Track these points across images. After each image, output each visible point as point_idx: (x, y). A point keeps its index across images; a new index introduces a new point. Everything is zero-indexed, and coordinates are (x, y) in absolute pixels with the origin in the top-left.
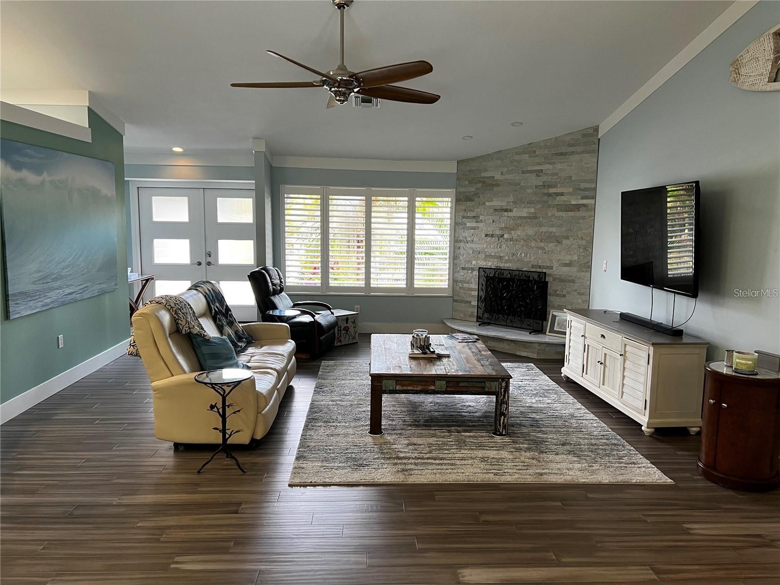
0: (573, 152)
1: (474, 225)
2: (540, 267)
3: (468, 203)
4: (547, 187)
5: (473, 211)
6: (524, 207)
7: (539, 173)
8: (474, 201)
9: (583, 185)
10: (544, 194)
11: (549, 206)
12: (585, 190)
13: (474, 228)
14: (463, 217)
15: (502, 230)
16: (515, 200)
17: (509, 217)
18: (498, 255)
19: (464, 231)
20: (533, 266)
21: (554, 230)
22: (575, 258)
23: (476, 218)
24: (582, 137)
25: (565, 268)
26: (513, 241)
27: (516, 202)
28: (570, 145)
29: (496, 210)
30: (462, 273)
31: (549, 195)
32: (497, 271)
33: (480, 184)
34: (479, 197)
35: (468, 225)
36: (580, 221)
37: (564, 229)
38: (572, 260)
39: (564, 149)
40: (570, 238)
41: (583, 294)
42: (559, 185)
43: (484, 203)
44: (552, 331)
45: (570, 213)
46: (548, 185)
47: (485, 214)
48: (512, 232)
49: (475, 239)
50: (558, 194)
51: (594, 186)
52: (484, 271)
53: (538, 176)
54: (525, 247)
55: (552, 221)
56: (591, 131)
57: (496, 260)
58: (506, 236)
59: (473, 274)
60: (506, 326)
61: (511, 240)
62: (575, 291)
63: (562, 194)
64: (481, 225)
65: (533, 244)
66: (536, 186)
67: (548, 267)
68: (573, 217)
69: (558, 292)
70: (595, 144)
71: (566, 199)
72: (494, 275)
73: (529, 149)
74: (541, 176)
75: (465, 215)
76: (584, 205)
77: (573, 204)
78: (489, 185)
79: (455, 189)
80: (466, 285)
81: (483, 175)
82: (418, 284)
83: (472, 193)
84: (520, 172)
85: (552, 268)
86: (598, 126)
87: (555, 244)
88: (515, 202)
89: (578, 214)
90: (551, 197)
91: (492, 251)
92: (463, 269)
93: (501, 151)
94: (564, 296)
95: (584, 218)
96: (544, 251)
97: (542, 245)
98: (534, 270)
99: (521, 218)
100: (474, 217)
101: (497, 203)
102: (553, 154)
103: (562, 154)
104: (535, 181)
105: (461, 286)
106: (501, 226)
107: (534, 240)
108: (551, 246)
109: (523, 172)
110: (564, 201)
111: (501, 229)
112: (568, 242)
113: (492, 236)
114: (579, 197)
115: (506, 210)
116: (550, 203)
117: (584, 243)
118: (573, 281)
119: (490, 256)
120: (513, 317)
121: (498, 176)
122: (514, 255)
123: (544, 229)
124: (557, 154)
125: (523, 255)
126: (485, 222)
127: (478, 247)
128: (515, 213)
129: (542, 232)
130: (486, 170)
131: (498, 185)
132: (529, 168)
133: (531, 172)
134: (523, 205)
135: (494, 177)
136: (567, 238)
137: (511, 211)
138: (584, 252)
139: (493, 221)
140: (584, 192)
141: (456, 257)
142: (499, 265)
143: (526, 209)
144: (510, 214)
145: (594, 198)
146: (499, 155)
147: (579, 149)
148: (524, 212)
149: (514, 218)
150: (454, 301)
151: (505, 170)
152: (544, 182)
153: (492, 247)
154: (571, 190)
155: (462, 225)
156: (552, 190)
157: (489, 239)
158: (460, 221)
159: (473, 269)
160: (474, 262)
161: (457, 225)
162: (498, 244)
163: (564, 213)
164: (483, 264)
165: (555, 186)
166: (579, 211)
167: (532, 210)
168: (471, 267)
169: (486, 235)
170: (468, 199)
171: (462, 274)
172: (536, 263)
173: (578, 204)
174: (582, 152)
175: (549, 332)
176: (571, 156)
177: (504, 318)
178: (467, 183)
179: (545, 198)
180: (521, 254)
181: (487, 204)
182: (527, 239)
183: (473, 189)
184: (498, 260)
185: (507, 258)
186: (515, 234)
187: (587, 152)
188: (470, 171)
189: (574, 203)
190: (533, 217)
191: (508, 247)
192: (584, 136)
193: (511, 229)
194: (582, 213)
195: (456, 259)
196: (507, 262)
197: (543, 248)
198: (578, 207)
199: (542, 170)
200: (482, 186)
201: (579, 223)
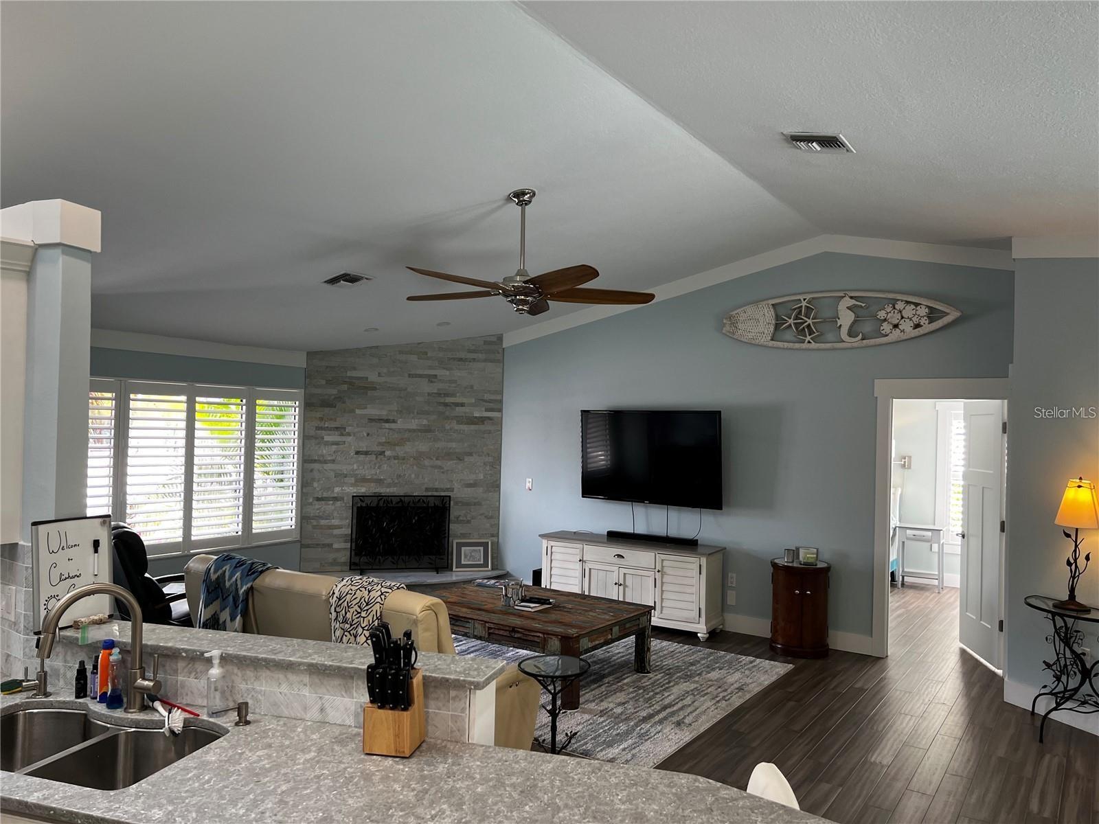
0: (474, 359)
1: (337, 438)
2: (437, 490)
3: (327, 410)
4: (443, 395)
5: (335, 421)
6: (413, 418)
7: (432, 378)
8: (335, 407)
9: (487, 397)
10: (440, 404)
11: (447, 418)
12: (490, 401)
13: (337, 444)
14: (318, 428)
15: (383, 445)
16: (400, 409)
17: (391, 429)
18: (375, 477)
19: (319, 447)
20: (427, 490)
21: (454, 445)
22: (481, 476)
23: (341, 430)
24: (484, 344)
25: (469, 489)
26: (398, 459)
27: (401, 411)
28: (470, 351)
29: (371, 420)
30: (317, 505)
31: (446, 405)
32: (381, 499)
33: (346, 386)
34: (344, 402)
35: (327, 438)
36: (486, 435)
37: (466, 444)
38: (476, 480)
39: (463, 355)
40: (474, 455)
41: (491, 517)
42: (458, 395)
43: (353, 411)
44: (459, 565)
45: (473, 427)
46: (444, 394)
47: (355, 425)
48: (397, 448)
49: (339, 459)
50: (457, 405)
51: (499, 397)
52: (360, 499)
53: (432, 382)
54: (415, 467)
55: (451, 435)
56: (494, 339)
57: (372, 484)
58: (388, 453)
59: (336, 505)
60: (397, 569)
61: (396, 458)
62: (482, 514)
63: (462, 405)
64: (349, 439)
65: (427, 462)
66: (429, 393)
67: (447, 490)
68: (476, 431)
69: (461, 518)
70: (498, 353)
71: (467, 411)
72: (378, 504)
73: (420, 350)
74: (435, 382)
75: (322, 424)
76: (489, 418)
77: (476, 417)
78: (362, 389)
79: (303, 390)
80: (323, 522)
81: (349, 374)
82: (258, 527)
83: (333, 397)
84: (406, 375)
85: (452, 490)
86: (502, 335)
87: (455, 461)
88: (399, 412)
89: (482, 427)
90: (448, 408)
91: (368, 473)
92: (318, 499)
93: (378, 346)
94: (469, 522)
95: (490, 432)
96: (442, 470)
97: (439, 463)
98: (430, 494)
99: (410, 431)
100: (337, 428)
101: (373, 411)
102: (450, 359)
103: (460, 360)
104: (426, 387)
105: (315, 524)
106: (380, 441)
107: (427, 458)
108: (449, 464)
109: (410, 376)
110: (465, 413)
111: (380, 444)
112: (472, 459)
113: (366, 453)
114: (484, 409)
115: (387, 421)
116: (447, 413)
117: (491, 459)
118: (478, 504)
119: (364, 480)
120: (407, 557)
121: (373, 377)
122: (399, 476)
123: (440, 445)
124: (454, 359)
125: (413, 476)
126: (354, 436)
127: (345, 468)
128: (400, 424)
129: (439, 448)
130: (355, 369)
131: (375, 389)
132: (420, 372)
133: (420, 376)
134: (412, 415)
135: (367, 378)
136: (470, 454)
137: (394, 421)
138: (491, 470)
139: (368, 435)
140: (488, 404)
141: (307, 483)
142: (377, 490)
143: (416, 420)
144: (393, 426)
145: (500, 410)
146: (374, 351)
147: (481, 356)
148: (414, 424)
149: (399, 431)
150: (303, 546)
151: (385, 370)
152: (438, 390)
153: (366, 467)
154: (473, 401)
155: (316, 438)
156: (449, 400)
157: (362, 457)
158: (312, 433)
159: (335, 499)
160: (337, 490)
161: (306, 438)
162: (375, 464)
163: (465, 426)
164: (353, 490)
165: (453, 395)
166: (484, 424)
167: (425, 422)
168: (333, 496)
169: (357, 453)
170: (326, 404)
171: (317, 507)
172: (431, 486)
173: (482, 417)
174: (485, 361)
175: (456, 568)
176: (471, 364)
177: (393, 558)
178: (323, 382)
179: (441, 408)
180: (410, 475)
181: (358, 411)
182: (419, 457)
183: (334, 392)
184: (376, 485)
185: (389, 481)
186: (400, 451)
187: (492, 361)
188: (327, 367)
189: (478, 415)
190: (427, 430)
191: (391, 467)
192: (485, 343)
193: (395, 445)
194: (487, 427)
195: (306, 486)
196: (389, 486)
197: (440, 467)
198: (482, 420)
199: (436, 376)
200: (348, 389)
201: (484, 438)
